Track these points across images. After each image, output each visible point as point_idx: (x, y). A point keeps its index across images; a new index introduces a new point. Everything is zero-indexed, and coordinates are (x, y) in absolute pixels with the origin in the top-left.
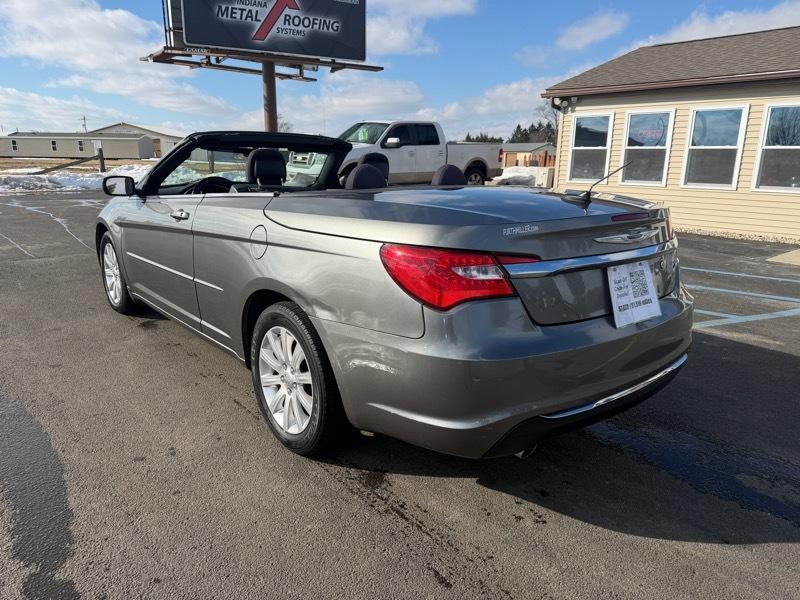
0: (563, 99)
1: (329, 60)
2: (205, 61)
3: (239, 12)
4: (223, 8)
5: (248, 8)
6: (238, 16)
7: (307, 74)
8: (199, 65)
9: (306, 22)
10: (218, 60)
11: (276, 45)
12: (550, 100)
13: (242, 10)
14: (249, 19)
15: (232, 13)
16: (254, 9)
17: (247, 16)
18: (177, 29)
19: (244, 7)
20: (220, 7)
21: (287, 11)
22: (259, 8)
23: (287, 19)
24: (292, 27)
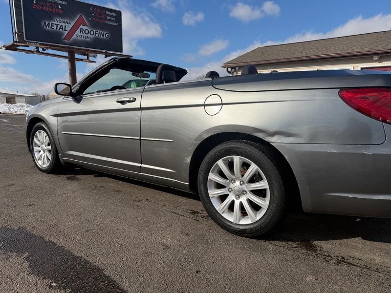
0: (232, 68)
1: (104, 51)
2: (35, 50)
3: (55, 26)
4: (47, 23)
5: (60, 24)
6: (55, 27)
7: (91, 59)
8: (32, 52)
9: (92, 33)
10: (44, 50)
11: (76, 43)
12: (226, 69)
13: (57, 25)
14: (61, 30)
15: (52, 26)
16: (64, 25)
17: (60, 28)
18: (20, 33)
19: (58, 23)
20: (45, 23)
21: (82, 27)
22: (66, 25)
23: (82, 31)
24: (84, 34)
